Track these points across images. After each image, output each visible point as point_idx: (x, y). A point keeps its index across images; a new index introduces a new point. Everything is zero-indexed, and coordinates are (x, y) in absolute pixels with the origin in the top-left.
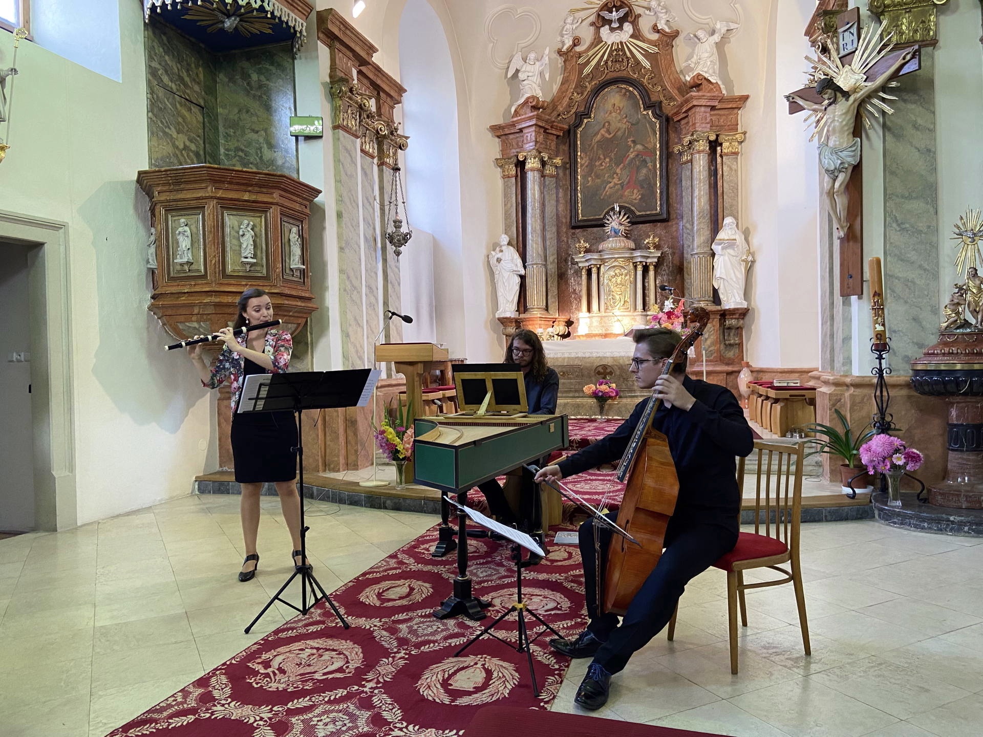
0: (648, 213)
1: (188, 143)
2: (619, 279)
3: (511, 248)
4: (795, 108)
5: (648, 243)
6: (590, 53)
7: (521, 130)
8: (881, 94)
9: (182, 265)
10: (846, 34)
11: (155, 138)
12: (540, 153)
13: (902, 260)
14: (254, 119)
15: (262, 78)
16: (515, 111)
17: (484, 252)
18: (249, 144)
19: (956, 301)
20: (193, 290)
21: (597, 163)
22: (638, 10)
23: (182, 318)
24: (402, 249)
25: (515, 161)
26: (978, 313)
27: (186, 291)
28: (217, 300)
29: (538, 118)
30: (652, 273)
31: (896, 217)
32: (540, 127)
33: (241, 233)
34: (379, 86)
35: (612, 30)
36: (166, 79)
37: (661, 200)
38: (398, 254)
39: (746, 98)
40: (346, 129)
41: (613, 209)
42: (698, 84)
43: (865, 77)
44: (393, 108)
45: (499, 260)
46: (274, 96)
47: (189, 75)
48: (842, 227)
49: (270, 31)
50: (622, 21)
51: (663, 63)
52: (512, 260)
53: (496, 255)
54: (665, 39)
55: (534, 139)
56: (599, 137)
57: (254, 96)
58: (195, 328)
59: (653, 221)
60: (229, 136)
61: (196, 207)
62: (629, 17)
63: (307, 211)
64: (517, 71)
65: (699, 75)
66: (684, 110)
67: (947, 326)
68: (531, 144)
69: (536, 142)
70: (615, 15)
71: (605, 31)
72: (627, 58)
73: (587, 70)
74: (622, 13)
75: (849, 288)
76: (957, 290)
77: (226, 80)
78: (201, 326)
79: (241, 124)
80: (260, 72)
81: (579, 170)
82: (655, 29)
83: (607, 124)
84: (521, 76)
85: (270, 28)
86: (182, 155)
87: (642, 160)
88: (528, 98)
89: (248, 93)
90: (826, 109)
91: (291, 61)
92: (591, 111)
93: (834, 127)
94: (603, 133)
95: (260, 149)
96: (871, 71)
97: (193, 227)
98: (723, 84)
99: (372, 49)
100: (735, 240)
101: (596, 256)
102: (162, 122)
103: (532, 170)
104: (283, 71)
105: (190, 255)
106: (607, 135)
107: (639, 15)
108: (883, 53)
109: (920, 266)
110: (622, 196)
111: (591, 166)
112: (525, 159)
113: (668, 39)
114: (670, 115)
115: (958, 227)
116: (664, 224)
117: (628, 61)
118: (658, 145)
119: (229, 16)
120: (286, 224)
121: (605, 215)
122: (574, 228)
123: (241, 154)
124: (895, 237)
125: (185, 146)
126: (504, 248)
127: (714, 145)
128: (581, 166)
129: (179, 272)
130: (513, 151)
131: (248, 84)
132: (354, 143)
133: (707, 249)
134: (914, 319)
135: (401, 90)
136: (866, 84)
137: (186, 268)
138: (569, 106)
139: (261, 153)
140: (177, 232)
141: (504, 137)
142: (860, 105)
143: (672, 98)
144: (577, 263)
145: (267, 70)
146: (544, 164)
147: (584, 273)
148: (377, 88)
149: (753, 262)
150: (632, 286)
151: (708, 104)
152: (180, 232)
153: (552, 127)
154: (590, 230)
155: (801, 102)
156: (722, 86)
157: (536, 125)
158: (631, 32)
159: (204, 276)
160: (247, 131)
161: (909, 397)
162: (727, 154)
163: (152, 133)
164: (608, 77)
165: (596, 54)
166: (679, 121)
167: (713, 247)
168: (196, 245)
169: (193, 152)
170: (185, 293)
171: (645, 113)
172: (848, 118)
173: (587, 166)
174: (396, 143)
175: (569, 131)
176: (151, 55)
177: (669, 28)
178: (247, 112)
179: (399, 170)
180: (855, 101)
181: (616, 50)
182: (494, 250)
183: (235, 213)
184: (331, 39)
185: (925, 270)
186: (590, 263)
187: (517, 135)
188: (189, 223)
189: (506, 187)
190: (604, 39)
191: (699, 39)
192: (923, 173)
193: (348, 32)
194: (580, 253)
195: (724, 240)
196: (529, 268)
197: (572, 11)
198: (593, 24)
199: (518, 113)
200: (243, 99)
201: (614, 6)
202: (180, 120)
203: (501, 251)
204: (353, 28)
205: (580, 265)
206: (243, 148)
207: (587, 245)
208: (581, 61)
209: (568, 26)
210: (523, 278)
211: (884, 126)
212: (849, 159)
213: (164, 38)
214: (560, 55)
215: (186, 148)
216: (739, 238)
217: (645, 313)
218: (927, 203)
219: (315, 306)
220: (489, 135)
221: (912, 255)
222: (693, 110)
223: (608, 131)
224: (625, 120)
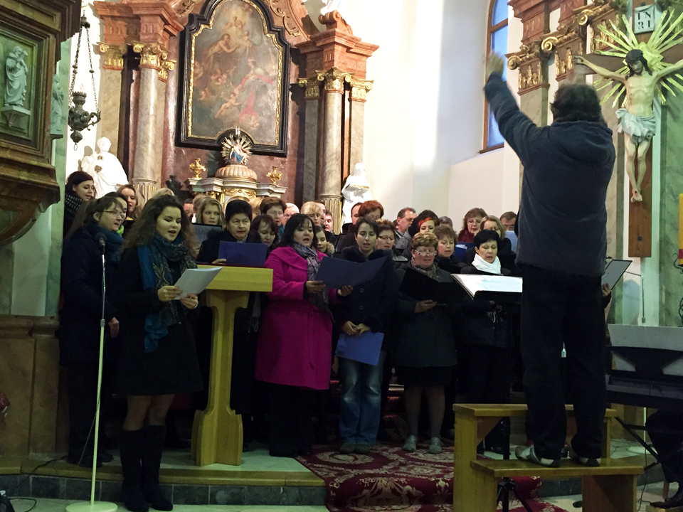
0: (266, 143)
3: (113, 156)
5: (272, 177)
8: (678, 76)
10: (642, 14)
21: (213, 78)
25: (123, 50)
32: (164, 20)
37: (280, 133)
39: (374, 48)
43: (662, 57)
45: (98, 169)
53: (93, 161)
55: (155, 31)
56: (216, 49)
66: (319, 44)
68: (151, 37)
69: (158, 35)
75: (638, 249)
83: (226, 37)
87: (262, 85)
92: (210, 17)
94: (222, 45)
96: (667, 53)
101: (218, 182)
103: (151, 67)
106: (225, 49)
111: (205, 81)
112: (142, 53)
114: (293, 45)
116: (281, 159)
118: (280, 74)
126: (104, 155)
128: (195, 75)
138: (184, 5)
141: (110, 19)
146: (161, 62)
153: (172, 23)
155: (593, 66)
157: (160, 16)
162: (356, 100)
166: (306, 54)
167: (343, 191)
171: (268, 35)
173: (201, 78)
175: (184, 31)
180: (654, 79)
186: (208, 190)
189: (107, 80)
195: (358, 185)
196: (139, 185)
203: (100, 158)
207: (204, 168)
222: (332, 47)
223: (227, 44)
224: (246, 38)
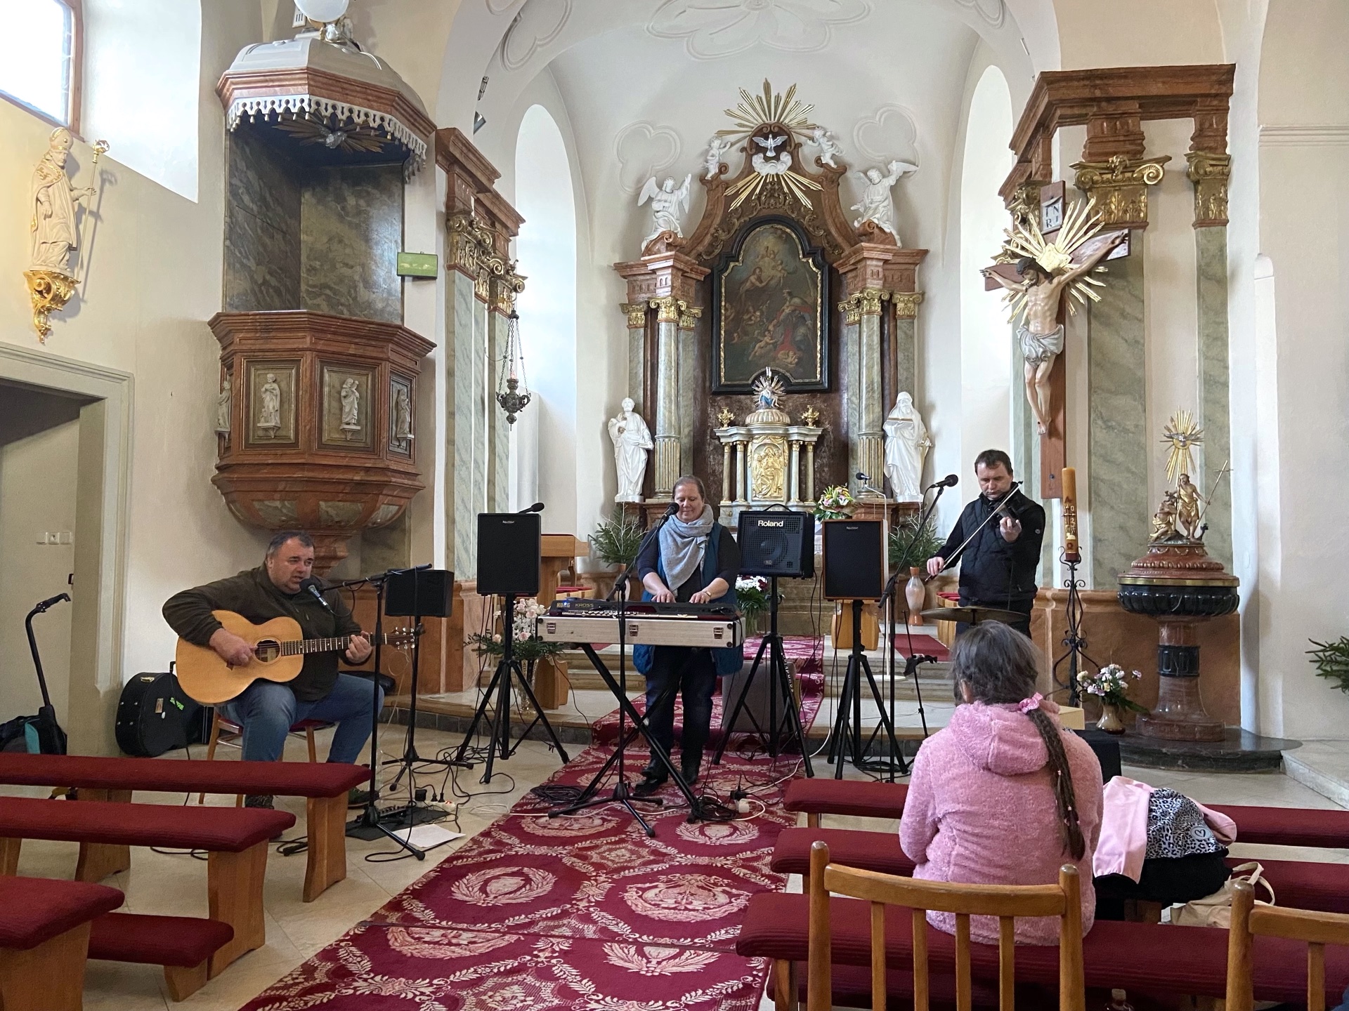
0: (807, 381)
1: (268, 277)
2: (771, 460)
3: (637, 416)
4: (991, 285)
5: (806, 418)
6: (740, 184)
7: (654, 271)
8: (1087, 279)
9: (266, 429)
10: (1050, 208)
11: (231, 272)
12: (677, 300)
13: (1108, 461)
14: (348, 251)
15: (362, 202)
16: (647, 247)
17: (603, 418)
18: (341, 280)
19: (1166, 510)
20: (279, 461)
21: (746, 317)
22: (797, 139)
23: (260, 496)
24: (516, 415)
25: (644, 307)
26: (1190, 524)
27: (270, 462)
28: (311, 474)
29: (676, 259)
30: (810, 455)
31: (1101, 413)
32: (679, 269)
33: (343, 393)
34: (494, 215)
35: (767, 159)
36: (246, 198)
37: (821, 367)
38: (511, 420)
39: (926, 252)
40: (463, 270)
41: (764, 373)
42: (870, 232)
43: (1070, 259)
44: (508, 241)
45: (621, 430)
46: (374, 226)
47: (271, 194)
48: (1044, 422)
49: (379, 150)
50: (779, 149)
51: (826, 202)
52: (638, 430)
53: (616, 423)
54: (830, 175)
55: (669, 283)
56: (748, 284)
57: (350, 224)
58: (276, 508)
59: (813, 391)
60: (314, 269)
61: (290, 360)
62: (789, 145)
63: (418, 368)
64: (650, 199)
65: (870, 223)
66: (852, 262)
67: (1158, 538)
68: (666, 289)
69: (673, 287)
70: (771, 143)
71: (758, 160)
72: (784, 193)
73: (736, 204)
74: (779, 140)
75: (1051, 489)
76: (1167, 498)
77: (314, 201)
78: (284, 506)
79: (331, 256)
80: (358, 195)
81: (723, 323)
82: (818, 161)
83: (758, 271)
84: (655, 206)
85: (380, 147)
86: (261, 292)
87: (799, 318)
88: (663, 233)
89: (341, 218)
90: (1026, 290)
91: (400, 185)
92: (739, 254)
93: (1036, 312)
94: (754, 280)
95: (355, 287)
96: (1076, 252)
97: (283, 384)
98: (899, 234)
99: (494, 174)
100: (911, 420)
101: (743, 431)
102: (240, 253)
103: (668, 321)
104: (390, 197)
105: (278, 418)
106: (758, 284)
107: (800, 145)
108: (1090, 234)
109: (1128, 470)
110: (774, 359)
111: (736, 322)
112: (658, 307)
113: (834, 176)
114: (835, 265)
115: (1169, 430)
116: (825, 396)
117: (785, 198)
118: (819, 300)
119: (333, 131)
120: (395, 384)
121: (753, 382)
122: (716, 394)
123: (328, 292)
124: (1100, 434)
125: (265, 280)
126: (627, 415)
127: (888, 307)
129: (260, 438)
130: (643, 297)
131: (343, 208)
132: (469, 285)
133: (877, 429)
134: (1121, 528)
135: (519, 220)
136: (1071, 266)
137: (272, 434)
138: (711, 244)
139: (355, 291)
140: (263, 389)
141: (632, 279)
142: (1063, 290)
143: (837, 246)
144: (719, 438)
145: (368, 193)
146: (680, 313)
147: (727, 449)
148: (493, 219)
149: (931, 448)
150: (786, 469)
151: (881, 257)
152: (266, 390)
153: (691, 270)
154: (734, 397)
155: (999, 279)
156: (897, 237)
157: (672, 267)
158: (790, 163)
159: (295, 445)
160: (338, 266)
161: (1116, 614)
162: (902, 317)
163: (229, 265)
164: (761, 214)
165: (746, 186)
166: (845, 273)
167: (887, 427)
168: (286, 406)
169: (274, 287)
170: (268, 464)
171: (804, 260)
172: (1051, 302)
173: (733, 320)
174: (511, 284)
175: (712, 274)
176: (233, 171)
177: (835, 163)
178: (340, 241)
179: (517, 318)
180: (1059, 283)
181: (771, 183)
182: (615, 417)
183: (335, 369)
184: (451, 163)
185: (1133, 473)
186: (734, 439)
187: (648, 277)
188: (279, 380)
189: (632, 339)
190: (757, 169)
191: (870, 180)
192: (1132, 367)
193: (471, 156)
194: (723, 425)
195: (897, 419)
196: (660, 442)
197: (721, 134)
198: (743, 149)
199: (650, 250)
200: (335, 226)
201: (771, 132)
202: (261, 249)
203: (625, 419)
204: (476, 151)
205: (722, 440)
206: (333, 285)
207: (732, 416)
208: (729, 192)
209: (715, 151)
210: (651, 453)
211: (1089, 311)
212: (1052, 348)
213: (247, 150)
214: (703, 184)
215: (265, 282)
216: (916, 417)
217: (801, 504)
218: (1135, 400)
219: (421, 484)
220: (614, 276)
221: (1120, 457)
222: (863, 264)
223: (759, 279)
224: (780, 267)
